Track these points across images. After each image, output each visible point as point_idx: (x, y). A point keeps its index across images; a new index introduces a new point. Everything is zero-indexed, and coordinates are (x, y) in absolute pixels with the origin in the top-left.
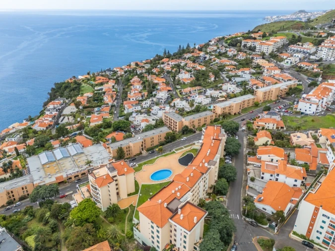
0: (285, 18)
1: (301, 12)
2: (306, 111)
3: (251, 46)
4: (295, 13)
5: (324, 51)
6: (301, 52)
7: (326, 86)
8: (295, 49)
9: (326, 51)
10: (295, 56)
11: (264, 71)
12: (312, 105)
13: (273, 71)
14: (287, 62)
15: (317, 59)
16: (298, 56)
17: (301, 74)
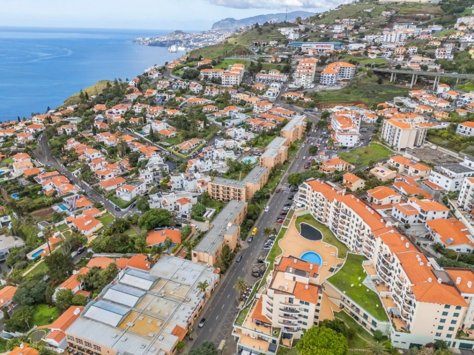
0: (162, 40)
1: (178, 32)
2: (347, 144)
3: (213, 77)
4: (171, 34)
5: (303, 78)
6: (273, 81)
7: (343, 115)
8: (265, 78)
9: (305, 78)
10: (273, 86)
11: (253, 108)
12: (353, 136)
13: (265, 106)
14: (269, 94)
15: (298, 87)
16: (276, 87)
17: (295, 106)
